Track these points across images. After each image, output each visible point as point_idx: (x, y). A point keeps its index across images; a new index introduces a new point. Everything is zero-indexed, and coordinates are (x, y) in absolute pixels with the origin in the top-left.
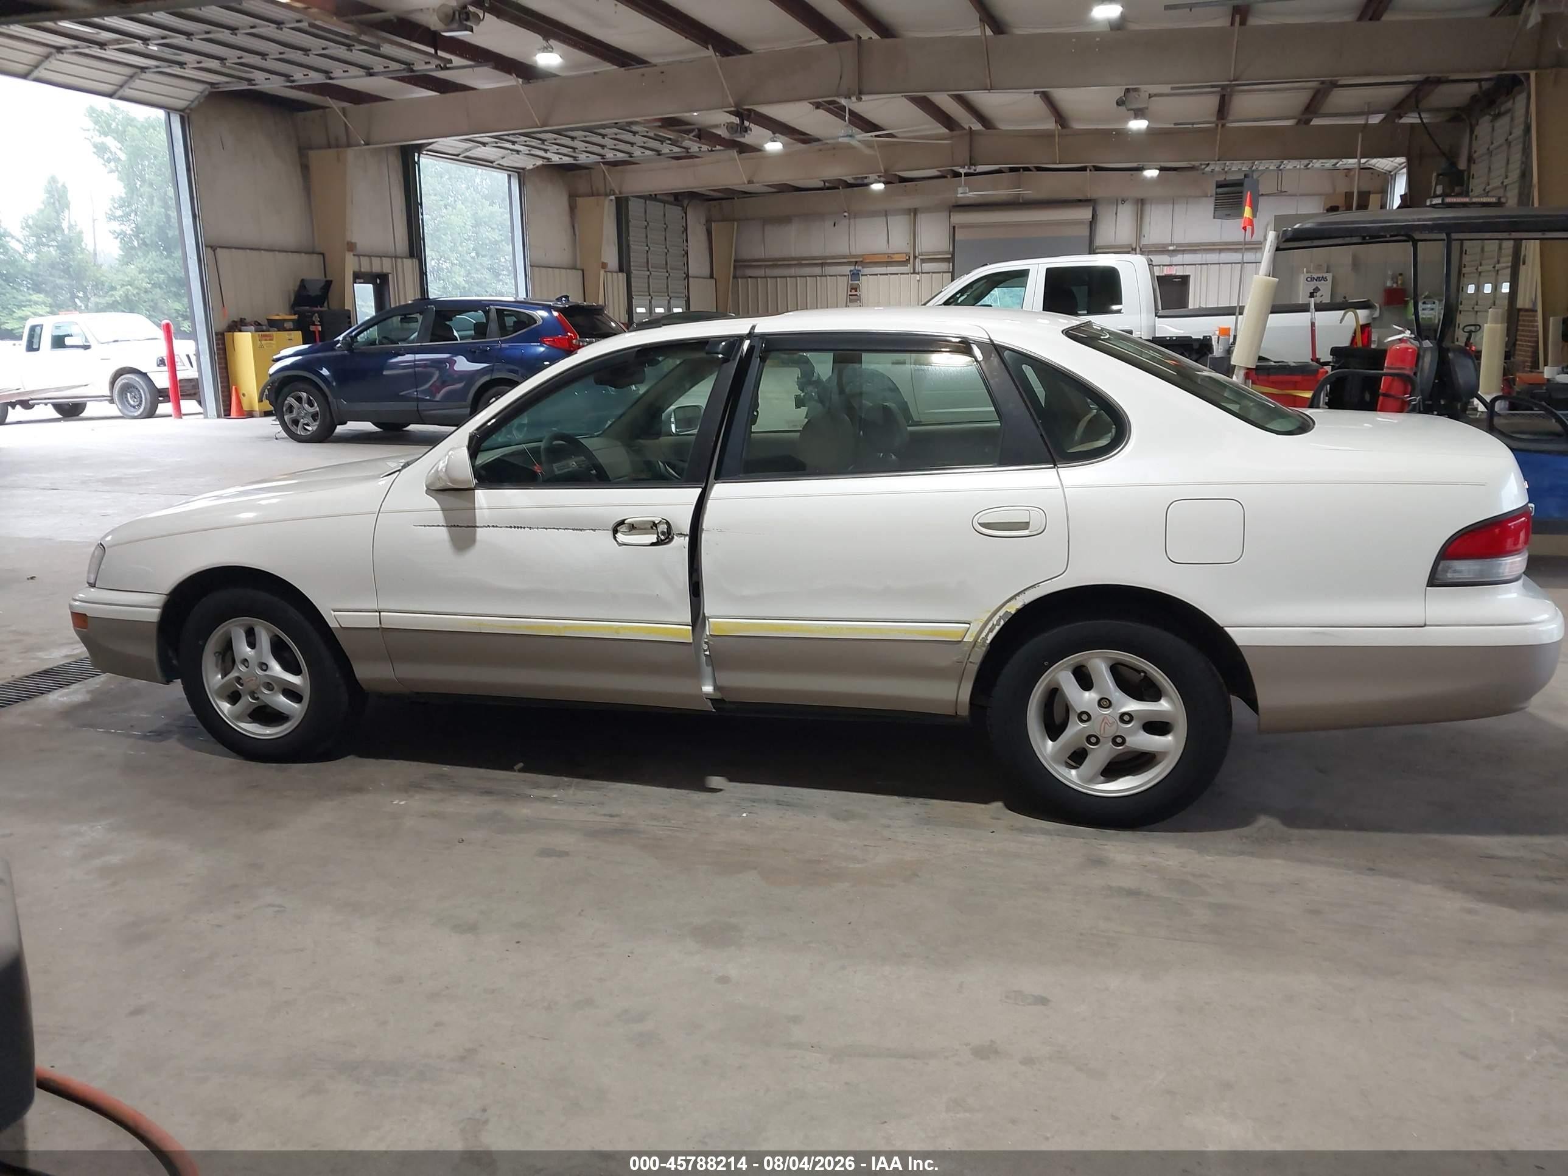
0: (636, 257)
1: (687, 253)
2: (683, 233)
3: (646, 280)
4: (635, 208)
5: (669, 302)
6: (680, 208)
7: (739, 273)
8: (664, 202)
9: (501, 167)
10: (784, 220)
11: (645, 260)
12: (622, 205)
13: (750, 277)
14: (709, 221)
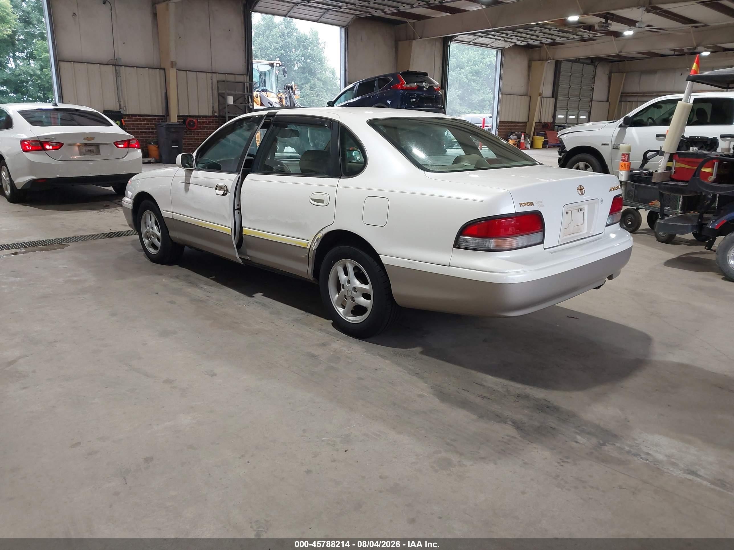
0: (561, 91)
1: (593, 89)
2: (593, 79)
3: (567, 102)
4: (565, 67)
5: (578, 113)
6: (593, 66)
7: (623, 99)
8: (584, 63)
9: (492, 47)
10: (653, 72)
11: (567, 92)
12: (558, 64)
13: (629, 102)
14: (611, 73)
